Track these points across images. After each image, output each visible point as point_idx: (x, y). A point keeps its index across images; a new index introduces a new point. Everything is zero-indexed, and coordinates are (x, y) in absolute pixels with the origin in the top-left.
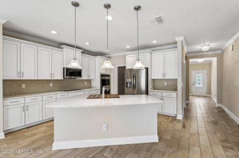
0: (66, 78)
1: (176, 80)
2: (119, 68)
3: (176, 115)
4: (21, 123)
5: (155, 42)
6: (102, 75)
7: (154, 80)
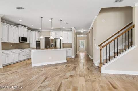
0: (21, 42)
1: (72, 43)
2: (45, 38)
3: (72, 57)
4: (6, 62)
5: (64, 28)
6: (37, 41)
7: (63, 43)
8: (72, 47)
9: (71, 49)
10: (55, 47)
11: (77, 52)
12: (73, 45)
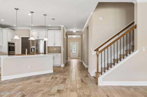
1: (61, 47)
2: (22, 38)
3: (61, 65)
5: (50, 25)
6: (9, 43)
7: (49, 47)
8: (60, 52)
9: (60, 55)
10: (38, 52)
11: (67, 59)
12: (62, 49)
